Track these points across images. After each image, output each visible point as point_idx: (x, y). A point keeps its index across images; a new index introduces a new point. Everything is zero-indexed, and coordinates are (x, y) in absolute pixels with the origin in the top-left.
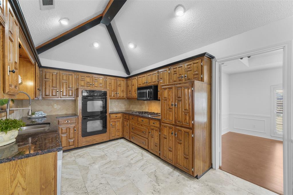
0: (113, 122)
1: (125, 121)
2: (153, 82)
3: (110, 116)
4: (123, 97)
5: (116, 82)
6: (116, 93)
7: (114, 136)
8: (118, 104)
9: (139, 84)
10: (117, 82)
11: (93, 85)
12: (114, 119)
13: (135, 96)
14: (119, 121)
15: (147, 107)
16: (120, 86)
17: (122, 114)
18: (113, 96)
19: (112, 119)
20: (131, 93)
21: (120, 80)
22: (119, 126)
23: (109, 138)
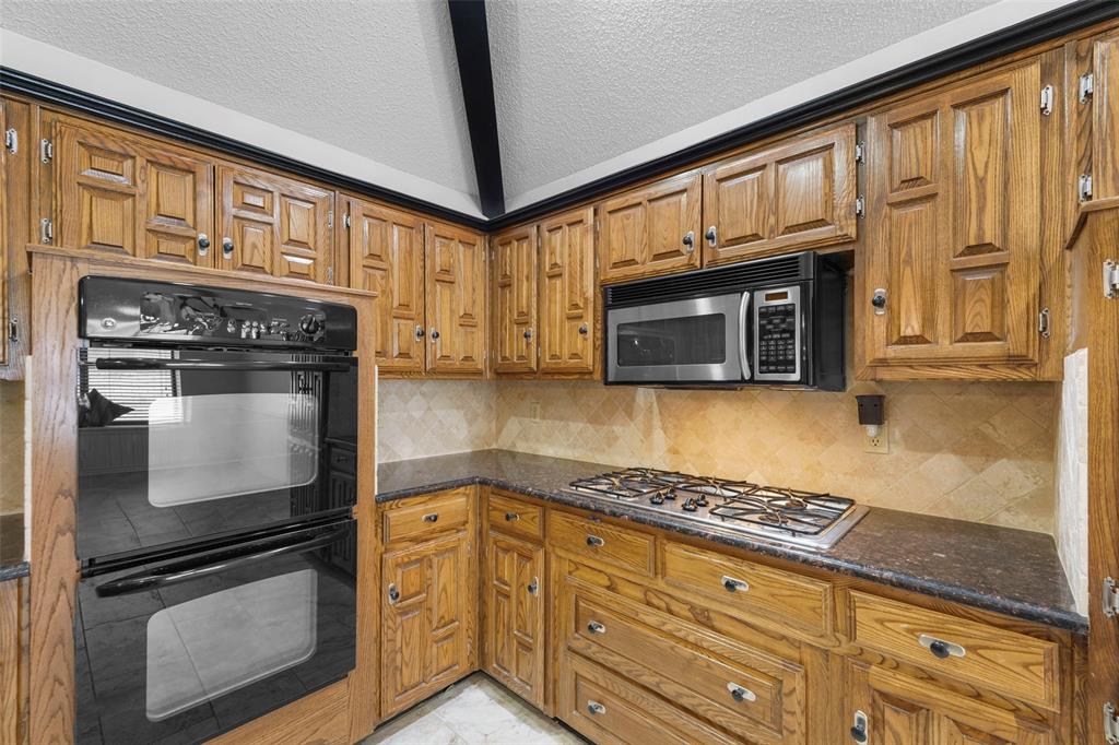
0: (410, 563)
1: (507, 550)
2: (789, 229)
3: (382, 520)
4: (466, 358)
5: (417, 247)
6: (422, 334)
7: (417, 678)
8: (429, 409)
9: (615, 258)
10: (428, 248)
11: (228, 249)
12: (416, 540)
13: (574, 356)
14: (454, 549)
15: (658, 435)
16: (446, 278)
17: (471, 490)
18: (401, 355)
19: (402, 540)
20: (533, 330)
21: (449, 234)
22: (451, 589)
23: (374, 715)
